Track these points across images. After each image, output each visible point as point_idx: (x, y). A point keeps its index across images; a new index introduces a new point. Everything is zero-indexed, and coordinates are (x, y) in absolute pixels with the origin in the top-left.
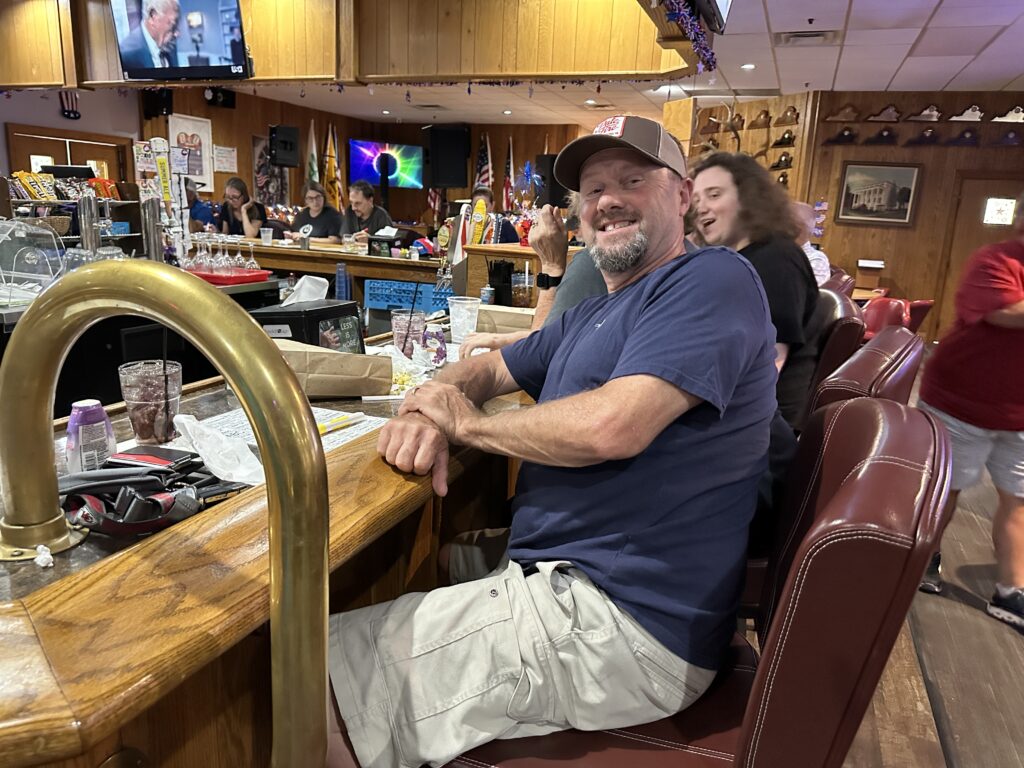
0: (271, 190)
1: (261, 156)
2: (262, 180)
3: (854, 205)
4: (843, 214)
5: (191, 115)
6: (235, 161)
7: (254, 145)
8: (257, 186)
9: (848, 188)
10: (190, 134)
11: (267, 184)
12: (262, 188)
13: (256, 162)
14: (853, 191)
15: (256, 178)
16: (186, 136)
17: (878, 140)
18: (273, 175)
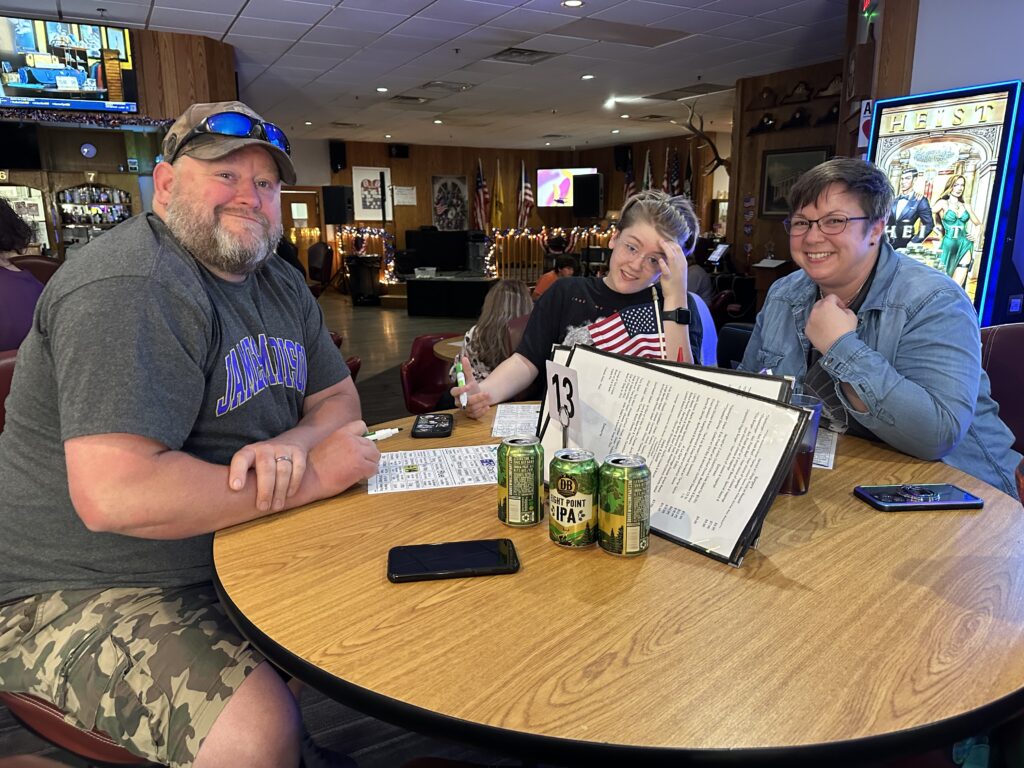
0: (450, 216)
1: (440, 191)
2: (441, 209)
3: (775, 199)
4: (767, 210)
5: (374, 166)
6: (415, 196)
7: (433, 183)
8: (436, 214)
9: (769, 180)
10: (372, 180)
11: (446, 212)
12: (441, 215)
13: (436, 196)
14: (774, 184)
15: (435, 209)
16: (369, 181)
17: (792, 125)
18: (451, 205)
